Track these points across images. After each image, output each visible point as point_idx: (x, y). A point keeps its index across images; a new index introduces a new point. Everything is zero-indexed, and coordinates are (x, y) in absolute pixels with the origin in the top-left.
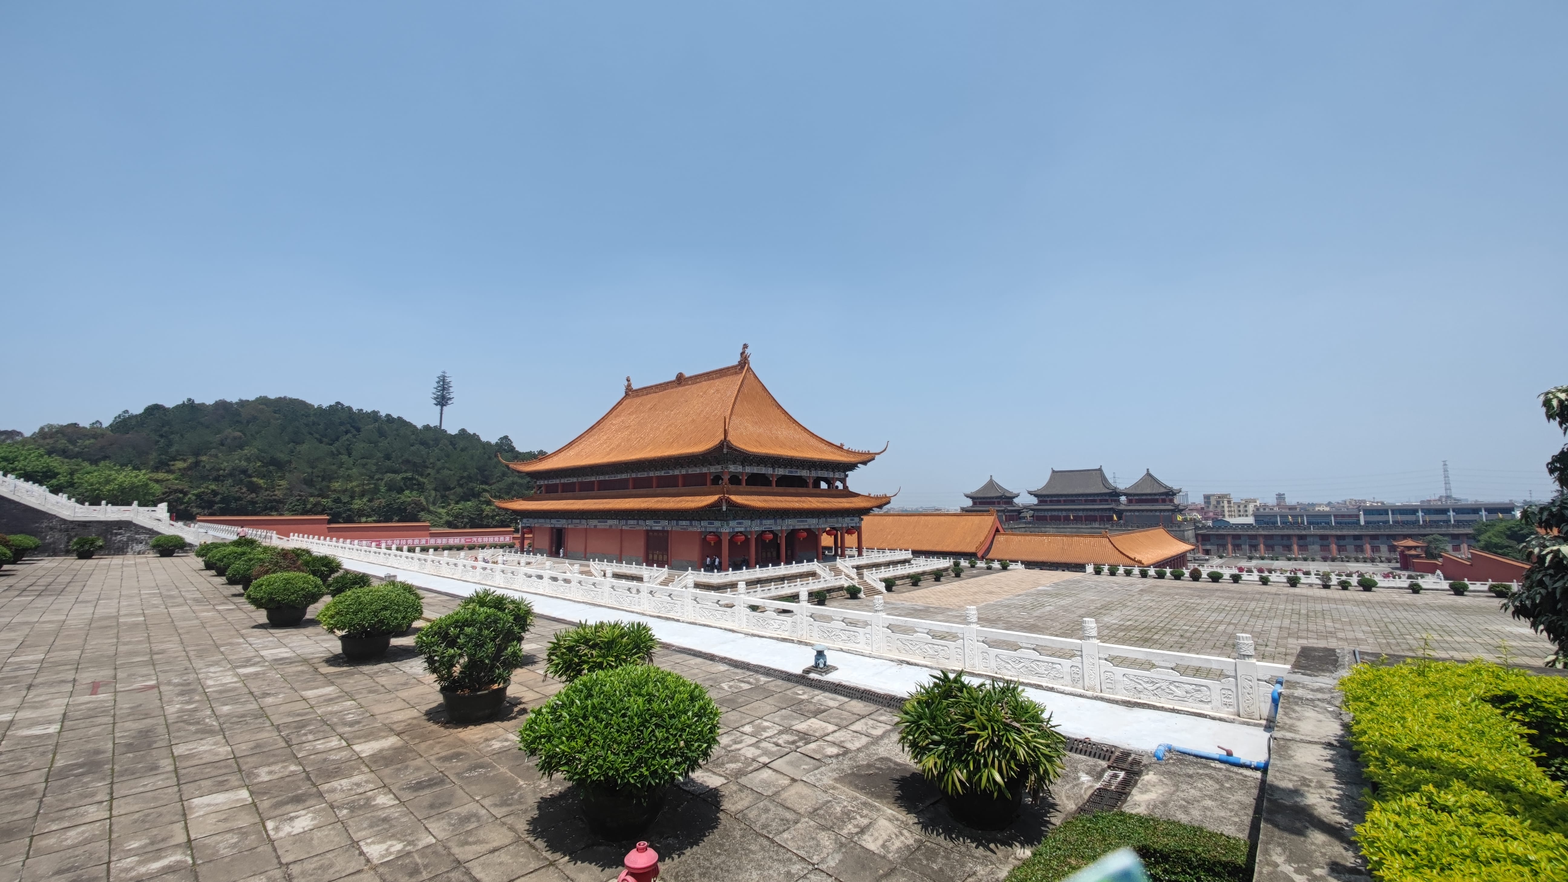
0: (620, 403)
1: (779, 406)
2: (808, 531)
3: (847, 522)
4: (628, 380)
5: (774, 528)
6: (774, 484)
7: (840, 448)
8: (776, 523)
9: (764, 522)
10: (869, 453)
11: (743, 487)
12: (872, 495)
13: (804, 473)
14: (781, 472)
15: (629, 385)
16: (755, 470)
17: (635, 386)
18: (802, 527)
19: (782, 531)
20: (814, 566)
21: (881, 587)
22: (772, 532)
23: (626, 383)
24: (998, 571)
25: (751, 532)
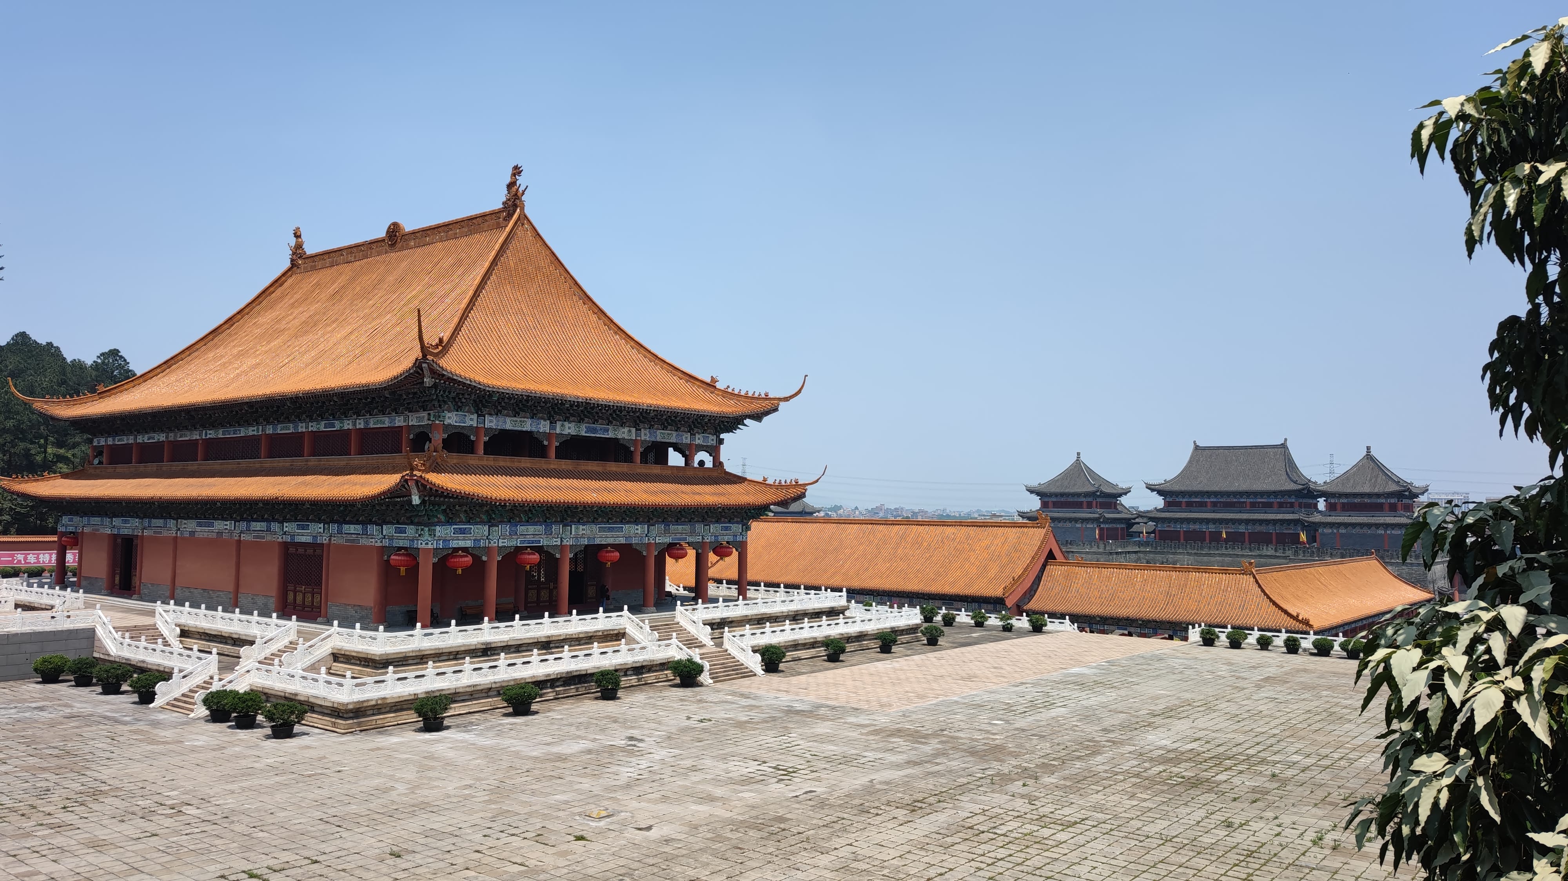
0: (277, 283)
1: (587, 299)
2: (626, 549)
3: (713, 532)
4: (297, 235)
5: (544, 542)
6: (552, 453)
7: (711, 385)
8: (549, 533)
9: (521, 529)
10: (767, 398)
11: (479, 458)
12: (770, 481)
13: (624, 433)
14: (569, 429)
15: (299, 246)
16: (509, 424)
17: (310, 249)
18: (611, 541)
19: (562, 548)
20: (624, 620)
21: (755, 662)
22: (539, 550)
23: (293, 241)
24: (1022, 633)
25: (488, 550)
